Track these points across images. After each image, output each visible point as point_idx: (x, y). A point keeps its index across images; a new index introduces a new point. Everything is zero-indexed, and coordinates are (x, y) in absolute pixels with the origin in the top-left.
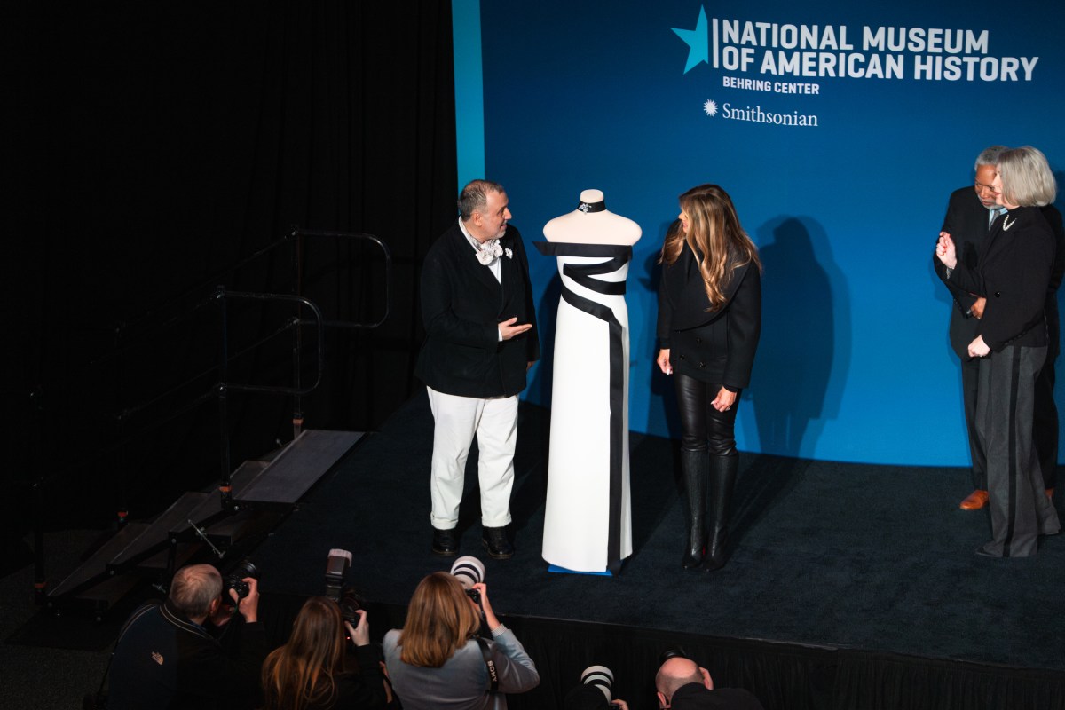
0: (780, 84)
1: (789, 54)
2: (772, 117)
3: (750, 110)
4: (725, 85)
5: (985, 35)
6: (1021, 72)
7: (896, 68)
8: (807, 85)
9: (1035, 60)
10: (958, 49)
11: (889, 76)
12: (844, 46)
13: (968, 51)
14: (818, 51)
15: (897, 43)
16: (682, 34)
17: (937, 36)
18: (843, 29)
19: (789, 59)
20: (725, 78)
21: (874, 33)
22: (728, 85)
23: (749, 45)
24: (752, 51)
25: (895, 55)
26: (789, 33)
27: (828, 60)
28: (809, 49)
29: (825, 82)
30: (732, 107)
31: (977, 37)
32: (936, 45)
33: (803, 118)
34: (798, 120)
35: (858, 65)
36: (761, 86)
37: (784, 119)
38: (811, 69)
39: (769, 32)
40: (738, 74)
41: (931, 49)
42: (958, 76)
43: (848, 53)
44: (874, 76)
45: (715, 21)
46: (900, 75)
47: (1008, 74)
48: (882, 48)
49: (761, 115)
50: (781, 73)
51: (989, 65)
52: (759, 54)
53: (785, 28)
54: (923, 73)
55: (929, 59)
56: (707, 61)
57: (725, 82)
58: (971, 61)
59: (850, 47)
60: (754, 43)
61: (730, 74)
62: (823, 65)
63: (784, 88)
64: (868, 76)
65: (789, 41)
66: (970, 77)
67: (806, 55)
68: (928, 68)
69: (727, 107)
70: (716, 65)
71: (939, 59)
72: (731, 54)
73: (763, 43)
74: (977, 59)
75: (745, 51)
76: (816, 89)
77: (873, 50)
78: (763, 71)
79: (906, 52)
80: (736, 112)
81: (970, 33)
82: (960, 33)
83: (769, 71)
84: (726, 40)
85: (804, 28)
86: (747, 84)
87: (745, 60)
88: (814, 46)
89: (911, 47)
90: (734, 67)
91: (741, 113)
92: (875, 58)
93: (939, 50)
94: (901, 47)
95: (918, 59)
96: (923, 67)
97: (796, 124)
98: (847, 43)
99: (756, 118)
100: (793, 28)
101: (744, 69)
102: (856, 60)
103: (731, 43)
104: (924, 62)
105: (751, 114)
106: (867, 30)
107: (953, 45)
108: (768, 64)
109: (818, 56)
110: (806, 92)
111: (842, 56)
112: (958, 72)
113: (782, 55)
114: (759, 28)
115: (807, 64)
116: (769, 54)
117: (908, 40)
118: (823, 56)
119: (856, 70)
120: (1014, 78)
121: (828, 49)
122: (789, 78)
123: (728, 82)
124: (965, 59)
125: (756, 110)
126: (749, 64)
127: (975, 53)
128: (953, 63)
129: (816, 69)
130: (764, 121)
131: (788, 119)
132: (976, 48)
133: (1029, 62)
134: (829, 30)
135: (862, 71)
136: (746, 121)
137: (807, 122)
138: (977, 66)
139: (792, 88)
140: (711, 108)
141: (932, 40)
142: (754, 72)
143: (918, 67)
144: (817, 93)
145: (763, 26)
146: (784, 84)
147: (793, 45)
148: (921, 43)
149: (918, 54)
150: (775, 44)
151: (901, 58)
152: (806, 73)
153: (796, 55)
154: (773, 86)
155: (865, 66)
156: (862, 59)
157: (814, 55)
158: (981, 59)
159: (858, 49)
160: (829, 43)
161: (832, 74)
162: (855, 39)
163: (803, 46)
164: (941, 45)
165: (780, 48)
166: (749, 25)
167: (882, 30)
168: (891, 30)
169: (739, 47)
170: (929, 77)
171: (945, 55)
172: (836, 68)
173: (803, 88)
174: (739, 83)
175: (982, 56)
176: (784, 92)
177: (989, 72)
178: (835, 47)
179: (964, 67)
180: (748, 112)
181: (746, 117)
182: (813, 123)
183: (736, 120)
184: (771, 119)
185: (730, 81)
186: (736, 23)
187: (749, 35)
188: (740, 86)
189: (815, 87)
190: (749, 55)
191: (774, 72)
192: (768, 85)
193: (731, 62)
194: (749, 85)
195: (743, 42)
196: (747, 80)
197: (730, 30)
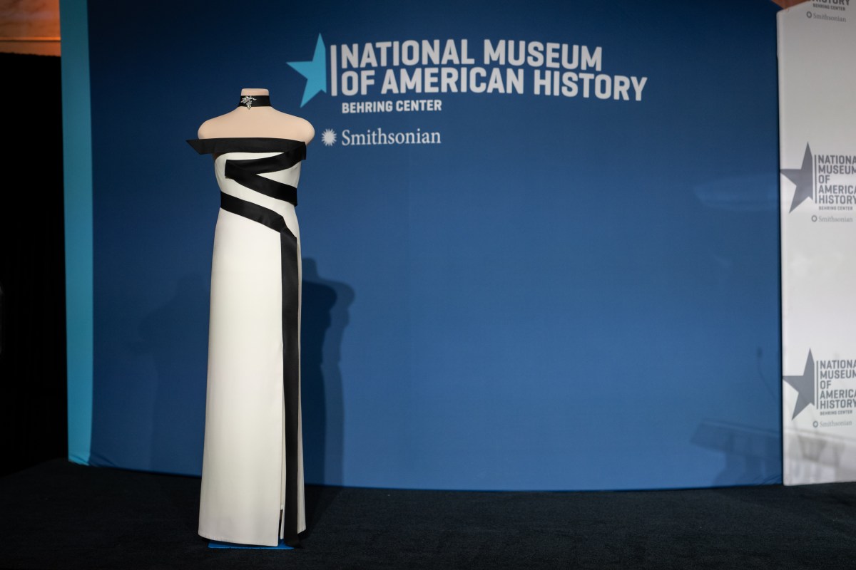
0: (401, 103)
1: (411, 71)
2: (394, 138)
3: (371, 133)
4: (344, 112)
5: (599, 51)
6: (631, 91)
7: (516, 82)
8: (429, 101)
9: (644, 80)
10: (574, 65)
11: (509, 91)
12: (465, 60)
13: (584, 67)
14: (440, 66)
15: (516, 57)
16: (298, 66)
17: (554, 50)
18: (464, 43)
19: (411, 76)
20: (344, 104)
21: (495, 47)
22: (347, 112)
23: (369, 67)
24: (372, 73)
25: (516, 69)
26: (410, 49)
27: (450, 75)
28: (431, 64)
29: (447, 97)
30: (351, 133)
31: (592, 53)
32: (554, 60)
33: (425, 136)
34: (421, 138)
35: (480, 80)
36: (381, 107)
37: (407, 138)
38: (433, 85)
39: (390, 51)
40: (358, 98)
41: (550, 64)
42: (574, 93)
43: (469, 67)
44: (496, 90)
45: (333, 48)
46: (520, 90)
47: (621, 93)
48: (502, 62)
49: (382, 137)
50: (403, 91)
51: (603, 83)
52: (380, 75)
53: (407, 44)
54: (542, 88)
55: (548, 73)
56: (325, 90)
57: (344, 108)
58: (587, 77)
59: (472, 61)
60: (375, 64)
61: (349, 99)
62: (445, 80)
63: (406, 106)
64: (490, 90)
65: (410, 57)
66: (586, 94)
67: (428, 71)
68: (547, 82)
69: (346, 134)
70: (334, 93)
71: (557, 74)
72: (350, 79)
73: (384, 63)
74: (592, 76)
75: (364, 74)
76: (438, 105)
77: (495, 64)
78: (384, 91)
79: (526, 66)
80: (356, 138)
81: (585, 49)
82: (576, 48)
83: (390, 91)
84: (344, 65)
85: (425, 43)
86: (368, 107)
87: (366, 83)
88: (436, 61)
89: (531, 62)
90: (354, 91)
91: (361, 138)
92: (496, 72)
94: (521, 62)
95: (537, 73)
96: (543, 82)
97: (419, 142)
98: (469, 57)
99: (377, 140)
100: (415, 44)
101: (364, 92)
102: (478, 75)
103: (350, 68)
104: (543, 77)
105: (371, 137)
106: (487, 43)
107: (570, 61)
108: (389, 84)
109: (440, 71)
110: (429, 109)
111: (464, 70)
112: (575, 88)
113: (404, 72)
114: (379, 49)
115: (429, 80)
116: (390, 73)
117: (527, 54)
118: (445, 71)
119: (478, 85)
120: (626, 97)
121: (450, 64)
122: (411, 95)
123: (347, 108)
124: (581, 75)
125: (377, 132)
126: (369, 87)
127: (590, 70)
128: (570, 79)
129: (438, 84)
130: (385, 142)
131: (410, 137)
132: (591, 65)
133: (639, 81)
134: (450, 44)
135: (483, 85)
136: (366, 146)
137: (430, 139)
138: (592, 83)
139: (415, 106)
140: (329, 137)
141: (550, 55)
142: (374, 94)
143: (538, 82)
144: (440, 109)
145: (383, 46)
146: (406, 102)
147: (415, 61)
148: (540, 57)
149: (537, 68)
150: (396, 63)
151: (521, 72)
152: (429, 89)
153: (418, 71)
154: (394, 106)
155: (487, 80)
156: (483, 73)
157: (435, 70)
158: (595, 77)
159: (479, 63)
160: (450, 57)
161: (454, 89)
162: (476, 52)
163: (425, 62)
164: (559, 60)
165: (402, 65)
166: (369, 47)
167: (502, 43)
168: (511, 43)
169: (358, 70)
170: (548, 92)
171: (562, 70)
172: (458, 83)
173: (426, 104)
174: (359, 107)
175: (597, 74)
176: (406, 109)
177: (603, 91)
178: (456, 61)
179: (580, 83)
180: (369, 136)
181: (366, 141)
182: (436, 140)
183: (356, 146)
184: (393, 139)
185: (349, 107)
186: (355, 47)
187: (369, 57)
188: (360, 110)
189: (438, 103)
190: (369, 78)
191: (395, 91)
192: (389, 105)
193: (350, 87)
194: (370, 108)
195: (363, 65)
196: (367, 103)
197: (349, 55)
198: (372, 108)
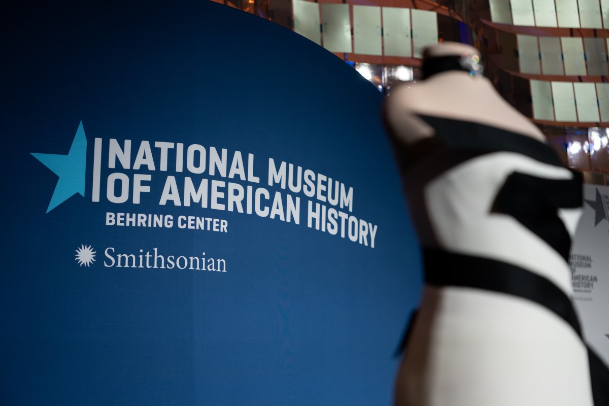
0: (185, 219)
1: (196, 181)
2: (175, 261)
3: (144, 254)
4: (108, 223)
6: (369, 237)
7: (294, 211)
8: (215, 220)
9: (376, 228)
10: (336, 202)
11: (289, 219)
12: (251, 178)
13: (342, 206)
14: (227, 180)
15: (295, 184)
16: (49, 160)
17: (323, 183)
19: (197, 186)
20: (108, 214)
21: (278, 168)
22: (113, 223)
23: (144, 170)
24: (148, 178)
25: (294, 196)
26: (197, 154)
27: (236, 193)
30: (117, 252)
31: (347, 192)
33: (211, 262)
34: (207, 264)
35: (263, 202)
36: (158, 221)
37: (192, 263)
38: (219, 201)
39: (172, 153)
40: (128, 207)
41: (319, 196)
42: (335, 231)
43: (255, 186)
44: (277, 216)
45: (98, 142)
46: (297, 220)
47: (363, 237)
48: (283, 187)
49: (159, 260)
50: (187, 203)
51: (353, 225)
52: (157, 181)
53: (193, 148)
54: (314, 220)
55: (318, 206)
56: (83, 194)
57: (108, 219)
58: (344, 216)
59: (257, 180)
60: (152, 167)
61: (116, 208)
63: (190, 222)
64: (273, 216)
65: (197, 164)
66: (343, 234)
67: (216, 184)
68: (316, 215)
69: (110, 252)
70: (96, 198)
71: (324, 207)
72: (118, 183)
73: (164, 167)
74: (346, 216)
75: (138, 178)
76: (224, 226)
77: (276, 187)
78: (163, 202)
79: (301, 194)
80: (123, 259)
81: (343, 186)
82: (337, 185)
83: (170, 203)
84: (112, 165)
85: (213, 151)
86: (142, 220)
87: (138, 189)
88: (223, 174)
89: (306, 191)
90: (124, 198)
91: (130, 259)
93: (323, 199)
94: (298, 189)
95: (310, 203)
96: (314, 215)
97: (204, 269)
98: (255, 175)
99: (152, 263)
100: (202, 149)
101: (136, 200)
102: (262, 196)
103: (119, 168)
104: (314, 210)
105: (144, 259)
106: (271, 162)
107: (333, 196)
108: (169, 193)
109: (227, 185)
110: (215, 229)
111: (250, 188)
112: (336, 226)
113: (188, 181)
114: (159, 149)
115: (216, 195)
116: (171, 181)
117: (303, 182)
118: (232, 187)
119: (262, 209)
120: (366, 243)
121: (237, 179)
122: (195, 209)
123: (112, 219)
125: (152, 253)
126: (143, 194)
128: (333, 216)
129: (225, 201)
130: (163, 267)
131: (195, 261)
132: (346, 204)
133: (373, 229)
134: (238, 155)
135: (267, 209)
136: (137, 269)
137: (216, 267)
138: (347, 223)
139: (200, 223)
140: (86, 256)
141: (320, 187)
142: (150, 203)
143: (311, 215)
144: (226, 231)
145: (164, 147)
146: (190, 218)
147: (201, 170)
148: (313, 187)
149: (310, 199)
150: (179, 168)
151: (298, 199)
152: (215, 206)
153: (205, 182)
154: (175, 221)
155: (270, 204)
156: (267, 195)
157: (222, 184)
158: (349, 217)
160: (237, 172)
161: (240, 209)
162: (261, 171)
163: (212, 172)
164: (326, 194)
165: (186, 172)
166: (145, 146)
167: (284, 164)
168: (291, 166)
169: (130, 173)
170: (317, 227)
171: (328, 205)
172: (244, 203)
173: (212, 223)
174: (128, 220)
175: (349, 214)
176: (190, 227)
177: (353, 233)
178: (243, 178)
180: (141, 257)
181: (138, 263)
182: (222, 268)
183: (123, 269)
184: (174, 263)
185: (116, 218)
186: (128, 143)
187: (145, 157)
188: (131, 222)
189: (224, 224)
190: (143, 183)
191: (177, 203)
192: (169, 219)
193: (118, 193)
194: (143, 221)
195: (137, 166)
196: (140, 215)
197: (119, 152)
198: (147, 222)
